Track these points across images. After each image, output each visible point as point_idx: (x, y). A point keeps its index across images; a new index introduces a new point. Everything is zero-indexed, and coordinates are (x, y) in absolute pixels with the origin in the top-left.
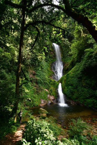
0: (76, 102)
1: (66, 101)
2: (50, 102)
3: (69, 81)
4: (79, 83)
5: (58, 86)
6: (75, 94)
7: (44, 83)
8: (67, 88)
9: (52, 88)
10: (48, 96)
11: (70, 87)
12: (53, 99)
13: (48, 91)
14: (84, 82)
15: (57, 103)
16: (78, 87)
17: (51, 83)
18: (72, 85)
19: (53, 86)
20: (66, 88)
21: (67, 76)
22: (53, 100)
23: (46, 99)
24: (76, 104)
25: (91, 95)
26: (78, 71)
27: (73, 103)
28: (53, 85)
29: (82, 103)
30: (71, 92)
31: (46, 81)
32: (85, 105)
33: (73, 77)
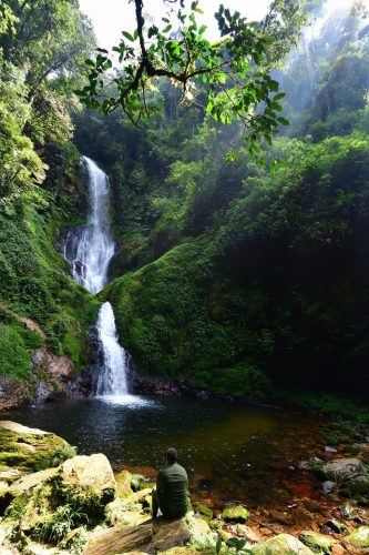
0: (176, 383)
1: (136, 381)
2: (43, 392)
3: (156, 295)
4: (197, 303)
5: (98, 311)
6: (176, 349)
7: (23, 283)
8: (145, 324)
9: (65, 316)
10: (39, 355)
11: (158, 318)
12: (65, 371)
13: (39, 331)
14: (217, 299)
15: (86, 394)
16: (191, 320)
17: (65, 292)
18: (166, 311)
19: (70, 309)
20: (139, 321)
21: (144, 273)
22: (65, 379)
23: (20, 375)
24: (179, 394)
25: (240, 350)
26: (195, 258)
27: (167, 387)
28: (74, 306)
29: (205, 385)
30: (161, 341)
31: (38, 276)
32: (222, 391)
33: (173, 280)
